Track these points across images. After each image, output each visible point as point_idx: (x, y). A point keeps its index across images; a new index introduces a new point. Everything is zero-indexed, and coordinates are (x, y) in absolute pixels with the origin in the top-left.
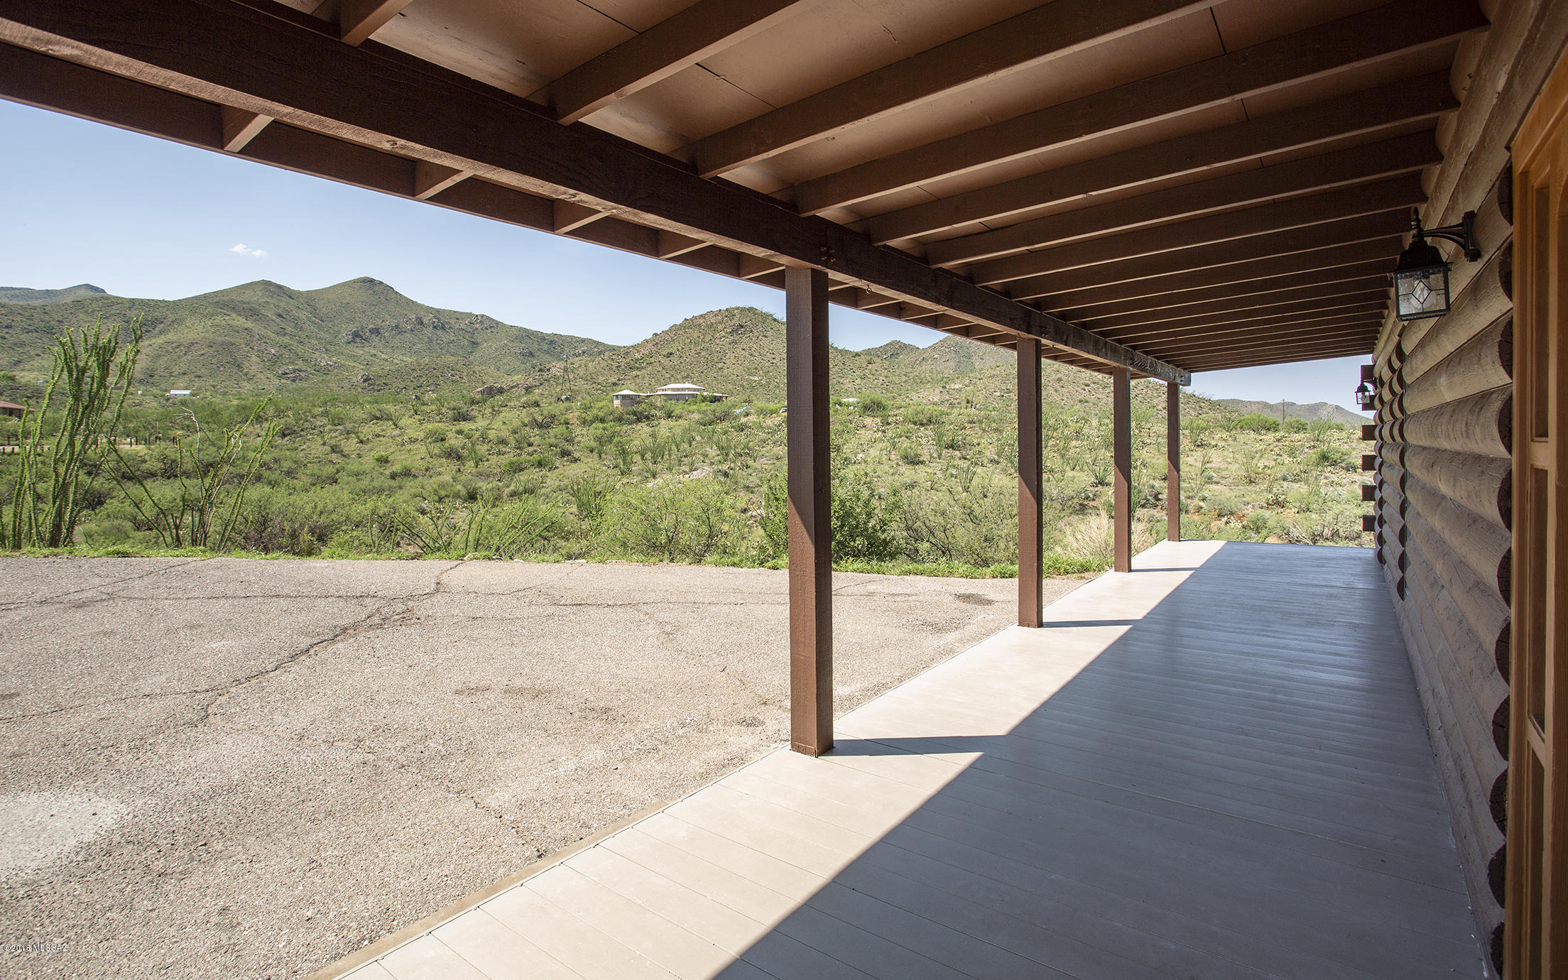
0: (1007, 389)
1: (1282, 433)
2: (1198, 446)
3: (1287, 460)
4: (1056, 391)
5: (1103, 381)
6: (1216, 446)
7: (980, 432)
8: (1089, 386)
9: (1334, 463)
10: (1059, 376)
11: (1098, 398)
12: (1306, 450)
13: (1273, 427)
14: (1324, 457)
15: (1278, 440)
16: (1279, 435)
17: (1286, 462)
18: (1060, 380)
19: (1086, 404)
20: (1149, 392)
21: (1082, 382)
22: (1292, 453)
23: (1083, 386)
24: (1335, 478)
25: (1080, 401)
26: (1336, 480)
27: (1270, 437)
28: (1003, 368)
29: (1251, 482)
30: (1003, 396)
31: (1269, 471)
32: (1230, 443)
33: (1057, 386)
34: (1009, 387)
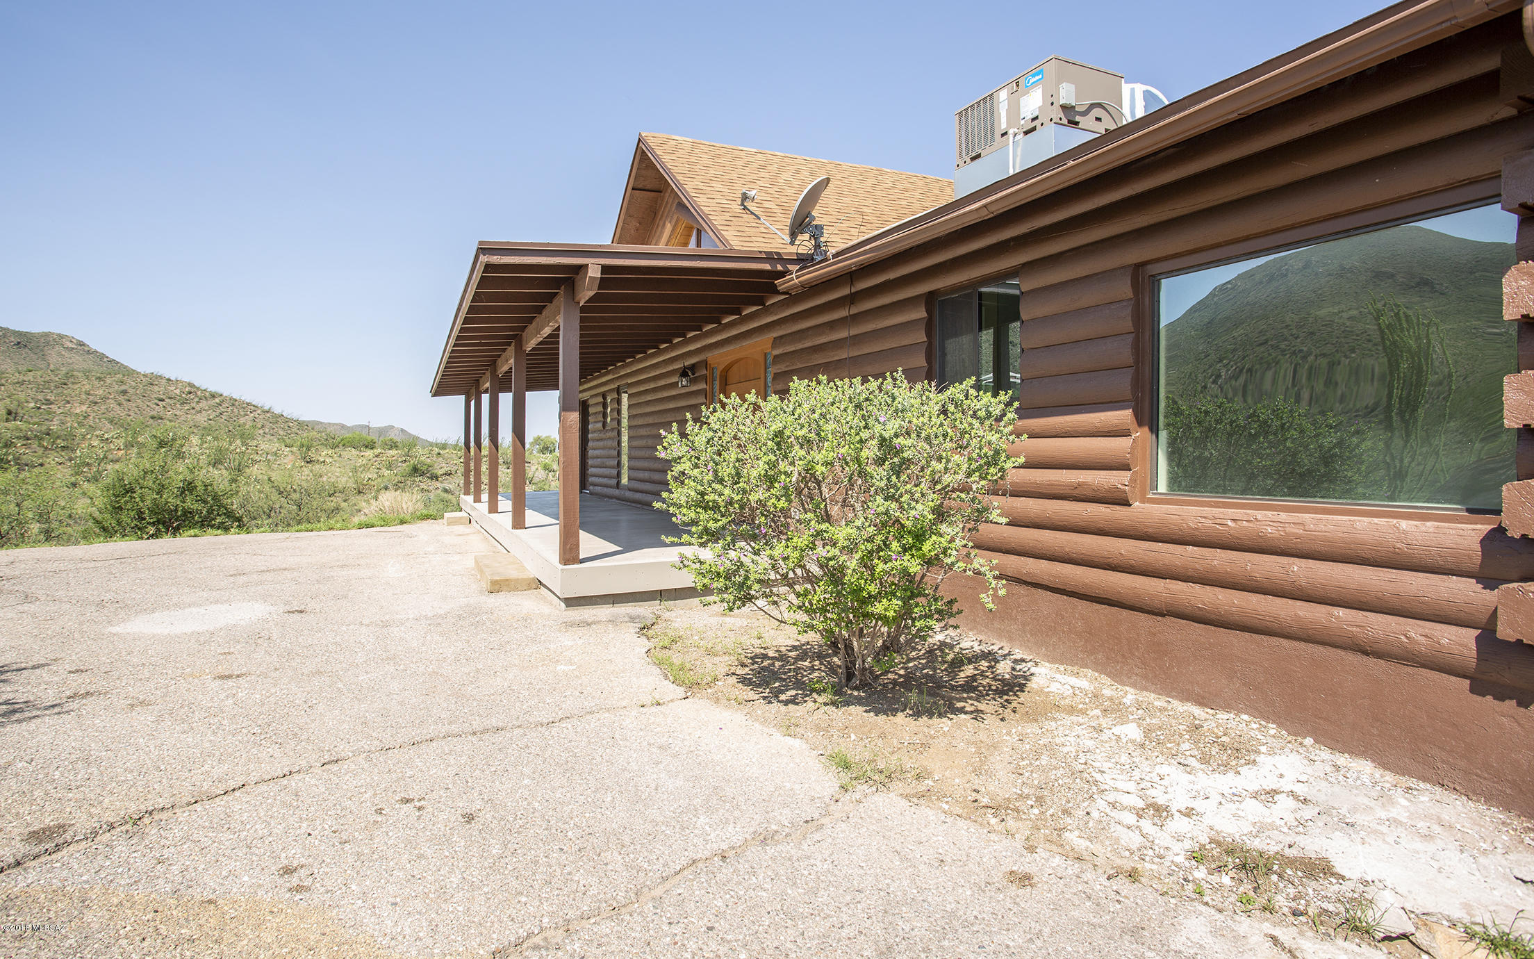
0: (47, 400)
1: (379, 450)
2: (308, 462)
3: (387, 473)
4: (120, 405)
5: (181, 396)
6: (324, 461)
7: (40, 451)
8: (163, 400)
9: (422, 474)
10: (124, 387)
11: (176, 415)
12: (400, 464)
13: (370, 446)
14: (415, 469)
15: (377, 456)
16: (377, 451)
17: (386, 475)
18: (125, 392)
19: (160, 421)
20: (236, 410)
21: (155, 396)
22: (389, 467)
23: (156, 401)
24: (423, 486)
25: (153, 418)
26: (425, 487)
27: (369, 453)
28: (40, 373)
29: (360, 492)
30: (39, 408)
31: (373, 483)
32: (336, 459)
33: (122, 399)
34: (48, 397)
